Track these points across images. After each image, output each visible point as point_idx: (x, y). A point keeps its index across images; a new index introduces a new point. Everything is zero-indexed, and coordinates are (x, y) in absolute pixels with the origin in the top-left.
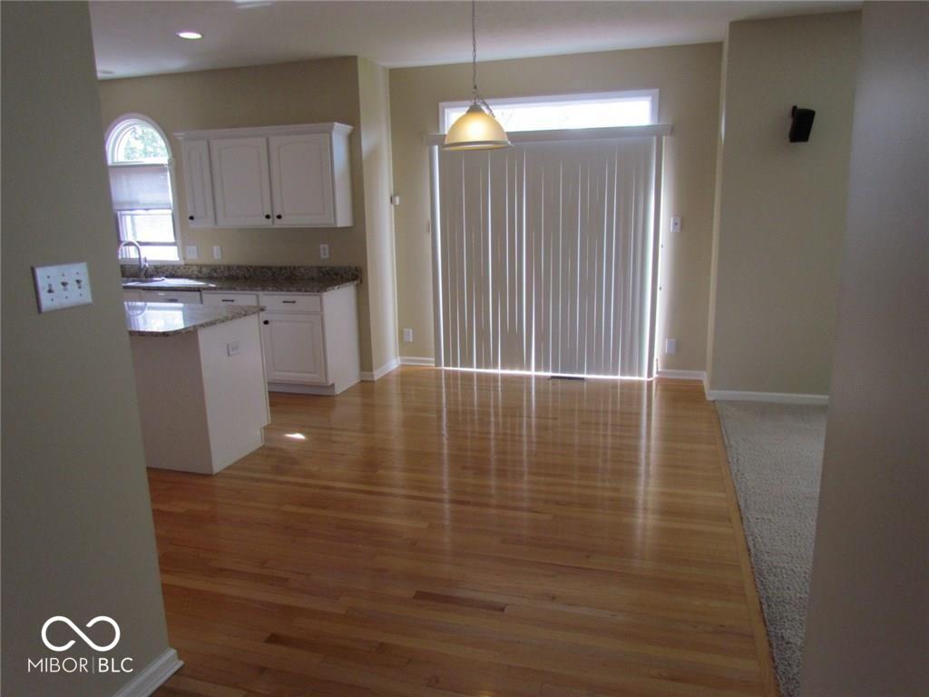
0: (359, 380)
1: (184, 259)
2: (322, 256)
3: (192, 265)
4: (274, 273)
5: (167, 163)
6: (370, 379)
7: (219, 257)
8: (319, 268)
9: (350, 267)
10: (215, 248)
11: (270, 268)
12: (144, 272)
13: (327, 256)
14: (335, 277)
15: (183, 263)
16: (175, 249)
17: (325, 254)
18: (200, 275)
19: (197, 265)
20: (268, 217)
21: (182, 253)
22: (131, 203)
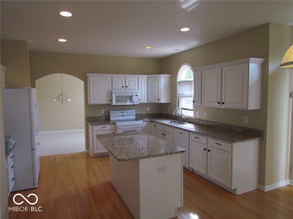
0: (256, 188)
1: (195, 116)
2: (245, 122)
3: (197, 119)
4: (223, 127)
5: (193, 80)
6: (262, 190)
7: (206, 117)
8: (243, 128)
9: (257, 130)
10: (205, 113)
11: (223, 124)
12: (182, 119)
13: (247, 123)
14: (249, 133)
15: (194, 118)
16: (192, 112)
17: (246, 122)
18: (199, 123)
19: (198, 119)
20: (219, 103)
21: (195, 114)
22: (182, 95)
